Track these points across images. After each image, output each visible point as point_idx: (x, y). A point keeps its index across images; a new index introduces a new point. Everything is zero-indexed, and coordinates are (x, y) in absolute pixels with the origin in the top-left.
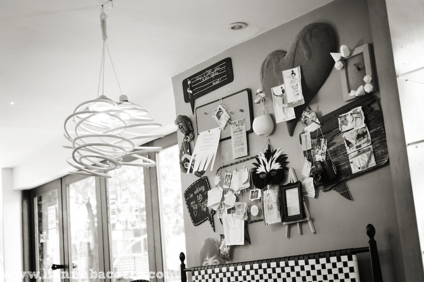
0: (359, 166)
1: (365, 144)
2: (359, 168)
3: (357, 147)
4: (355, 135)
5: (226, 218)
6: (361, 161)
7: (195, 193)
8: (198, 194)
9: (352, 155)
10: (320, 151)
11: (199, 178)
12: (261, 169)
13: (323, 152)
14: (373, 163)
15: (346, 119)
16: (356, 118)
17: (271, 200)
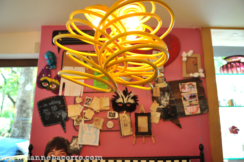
0: (190, 112)
1: (195, 101)
2: (190, 113)
3: (190, 102)
4: (190, 95)
5: (82, 126)
6: (192, 110)
7: (50, 104)
8: (53, 105)
9: (187, 105)
10: (165, 99)
11: (56, 95)
12: (120, 100)
13: (167, 100)
14: (199, 112)
15: (184, 86)
16: (191, 87)
17: (127, 121)
